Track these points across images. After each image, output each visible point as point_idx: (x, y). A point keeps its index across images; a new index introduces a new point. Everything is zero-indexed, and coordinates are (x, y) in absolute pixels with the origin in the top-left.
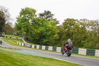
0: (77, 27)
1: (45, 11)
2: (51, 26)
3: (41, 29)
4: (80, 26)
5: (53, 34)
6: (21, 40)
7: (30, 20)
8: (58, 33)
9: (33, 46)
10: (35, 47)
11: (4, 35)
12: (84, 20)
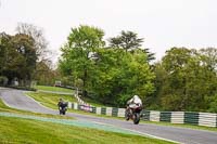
0: (195, 66)
1: (123, 33)
2: (136, 64)
3: (115, 72)
4: (201, 64)
5: (142, 83)
6: (73, 96)
7: (91, 54)
8: (152, 81)
9: (99, 109)
10: (103, 112)
11: (35, 87)
12: (210, 50)
